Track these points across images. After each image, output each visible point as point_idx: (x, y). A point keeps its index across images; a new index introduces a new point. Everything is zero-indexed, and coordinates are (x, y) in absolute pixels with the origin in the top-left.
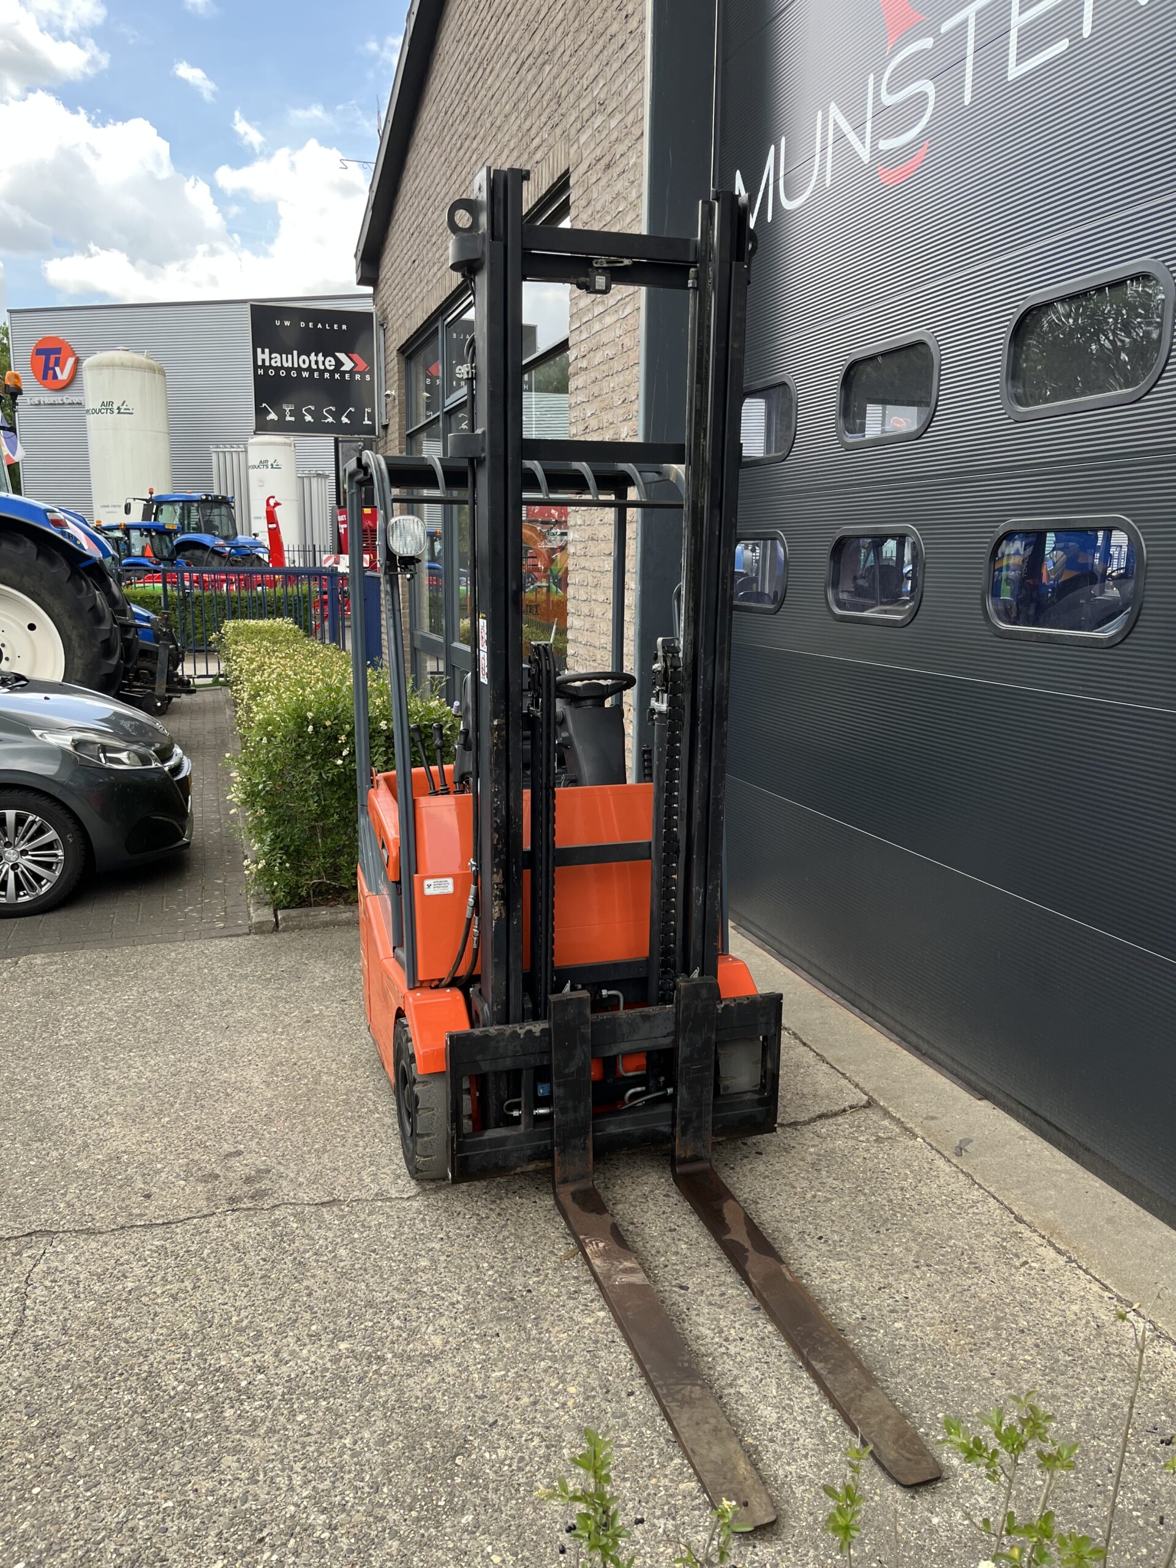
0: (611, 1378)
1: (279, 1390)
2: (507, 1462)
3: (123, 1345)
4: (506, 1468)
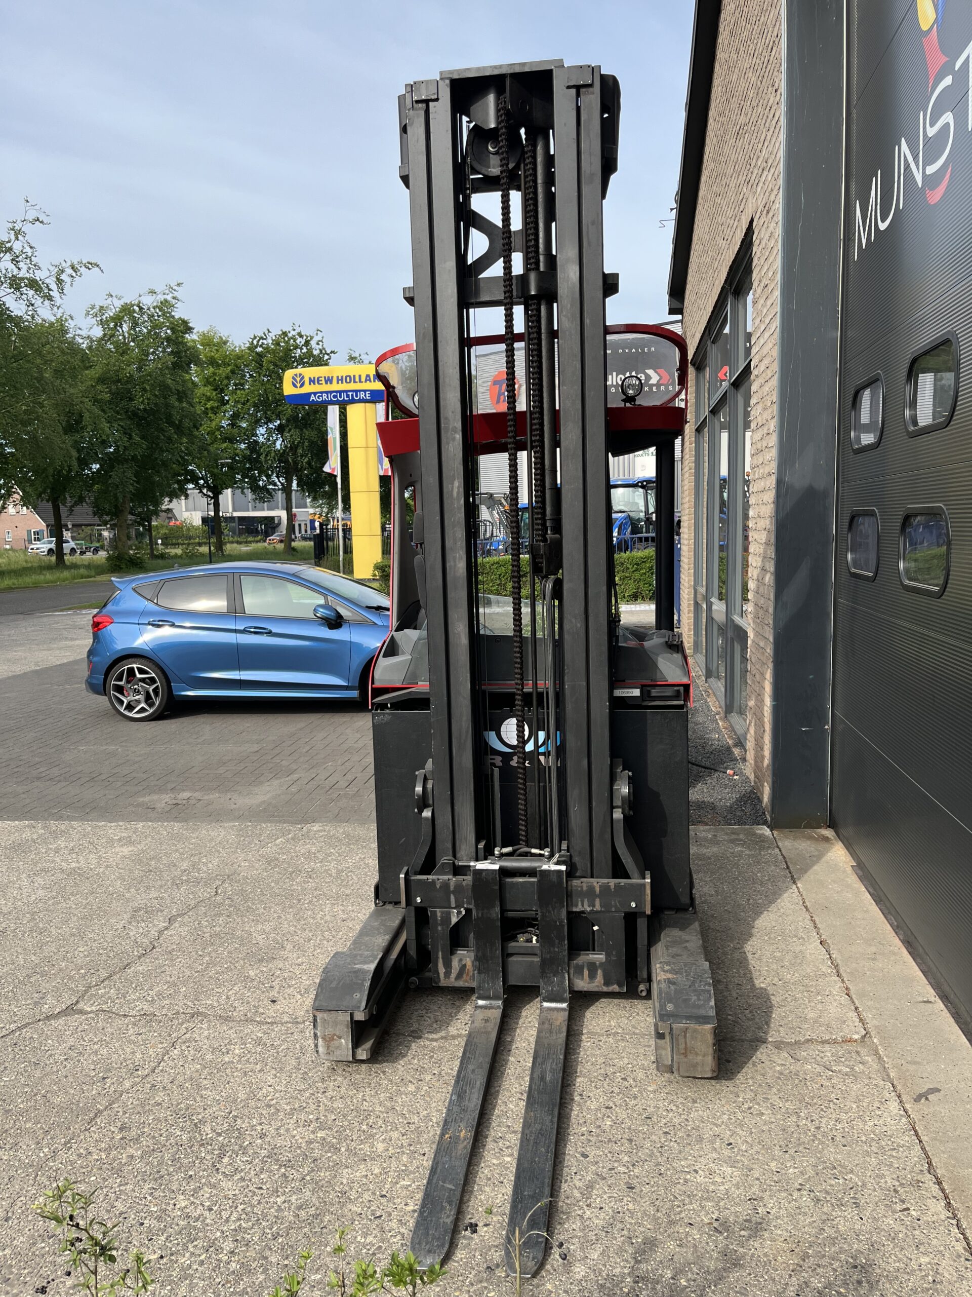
0: (480, 1209)
1: (264, 1153)
2: (368, 1247)
3: (198, 1099)
4: (365, 1251)
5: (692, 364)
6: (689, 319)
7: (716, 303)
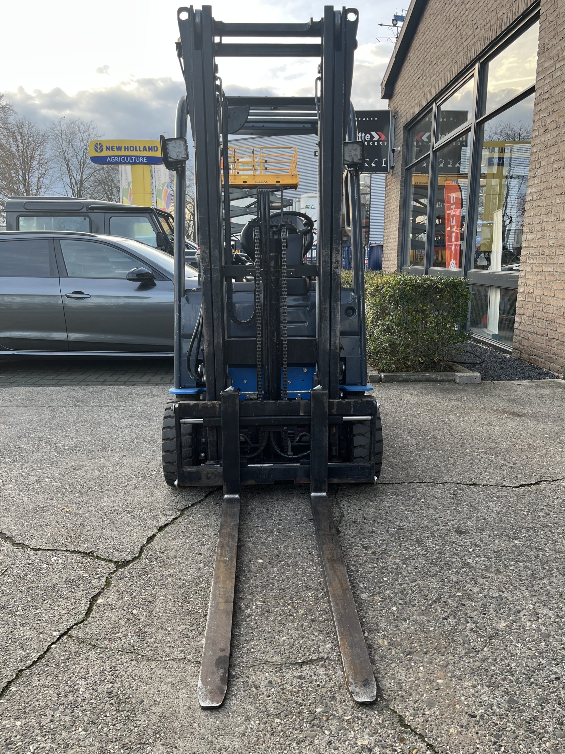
5: (405, 127)
6: (404, 98)
7: (460, 73)
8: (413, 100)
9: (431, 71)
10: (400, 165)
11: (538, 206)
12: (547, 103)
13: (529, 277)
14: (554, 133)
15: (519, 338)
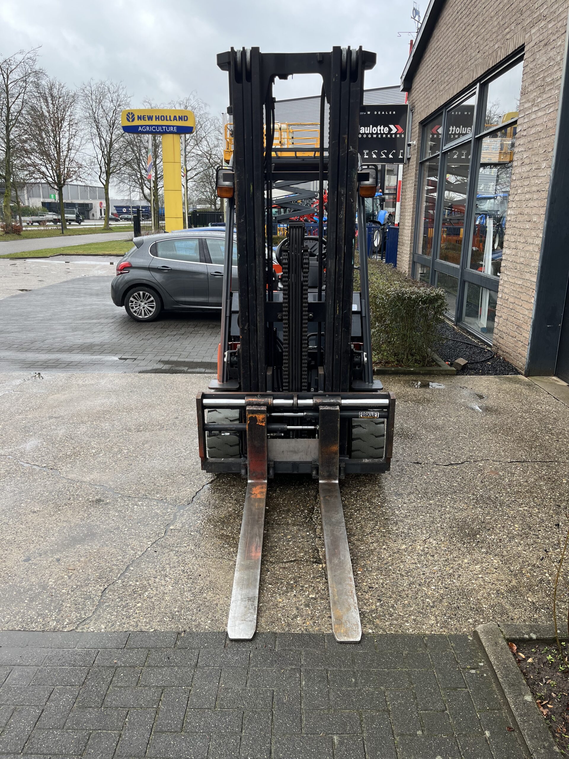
5: (421, 123)
6: (420, 95)
7: (464, 89)
8: (427, 100)
9: (443, 78)
10: (415, 159)
11: (514, 227)
12: (524, 140)
13: (506, 286)
14: (527, 168)
15: (497, 336)
